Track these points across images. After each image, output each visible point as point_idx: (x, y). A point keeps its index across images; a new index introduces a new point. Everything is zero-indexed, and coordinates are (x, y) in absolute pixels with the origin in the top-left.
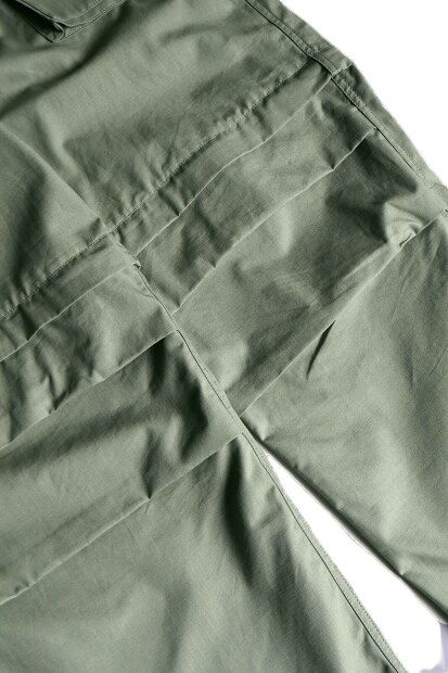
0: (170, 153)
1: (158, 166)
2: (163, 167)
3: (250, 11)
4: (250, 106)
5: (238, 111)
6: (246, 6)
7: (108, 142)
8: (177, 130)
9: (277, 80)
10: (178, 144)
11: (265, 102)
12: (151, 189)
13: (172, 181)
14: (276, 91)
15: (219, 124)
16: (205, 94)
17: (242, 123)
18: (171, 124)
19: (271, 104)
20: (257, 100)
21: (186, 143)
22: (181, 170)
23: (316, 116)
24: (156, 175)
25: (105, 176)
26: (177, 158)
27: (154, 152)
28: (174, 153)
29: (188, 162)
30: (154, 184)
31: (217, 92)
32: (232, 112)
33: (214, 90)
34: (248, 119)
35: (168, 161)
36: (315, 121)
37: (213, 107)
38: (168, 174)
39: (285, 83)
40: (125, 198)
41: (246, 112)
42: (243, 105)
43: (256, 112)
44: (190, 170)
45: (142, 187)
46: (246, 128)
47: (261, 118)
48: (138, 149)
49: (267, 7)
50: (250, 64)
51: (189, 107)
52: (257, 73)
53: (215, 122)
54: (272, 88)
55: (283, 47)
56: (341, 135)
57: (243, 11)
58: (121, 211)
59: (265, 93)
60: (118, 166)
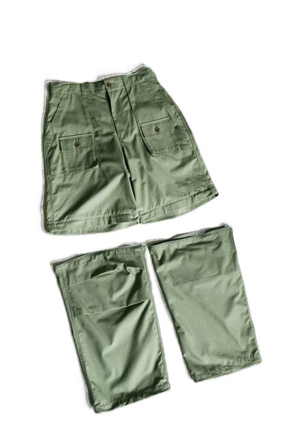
1: (166, 202)
5: (188, 195)
9: (199, 191)
11: (195, 195)
13: (167, 206)
14: (198, 194)
15: (182, 197)
17: (187, 198)
20: (193, 194)
22: (170, 204)
29: (172, 203)
30: (163, 204)
32: (186, 195)
34: (189, 198)
38: (167, 204)
39: (201, 192)
40: (155, 205)
43: (192, 196)
44: (172, 205)
45: (159, 204)
46: (188, 200)
47: (192, 199)
54: (197, 192)
59: (195, 193)
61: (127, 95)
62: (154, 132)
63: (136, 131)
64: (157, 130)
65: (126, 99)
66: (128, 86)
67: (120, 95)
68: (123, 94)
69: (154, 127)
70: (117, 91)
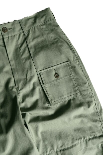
0: (63, 145)
1: (59, 147)
2: (60, 147)
3: (97, 115)
4: (86, 139)
5: (82, 139)
6: (97, 112)
7: (51, 135)
8: (67, 139)
9: (94, 135)
10: (66, 144)
12: (55, 150)
13: (60, 151)
14: (93, 138)
15: (77, 141)
16: (77, 131)
17: (82, 142)
18: (67, 137)
19: (90, 141)
20: (88, 138)
21: (68, 144)
22: (64, 150)
23: (98, 146)
24: (58, 148)
25: (47, 143)
26: (64, 147)
27: (60, 143)
28: (64, 145)
29: (66, 149)
30: (56, 149)
31: (80, 132)
32: (81, 138)
33: (80, 131)
34: (84, 141)
35: (62, 146)
36: (98, 147)
37: (77, 135)
38: (60, 149)
40: (49, 150)
41: (84, 139)
42: (84, 138)
43: (86, 141)
44: (65, 151)
45: (53, 149)
46: (82, 143)
47: (86, 143)
48: (56, 141)
49: (101, 115)
50: (90, 128)
51: (72, 132)
52: (91, 131)
53: (76, 139)
54: (92, 137)
55: (100, 128)
56: (101, 153)
57: (95, 114)
58: (46, 152)
59: (90, 137)
60: (50, 142)
61: (25, 39)
62: (54, 78)
63: (35, 79)
64: (57, 76)
65: (25, 45)
66: (26, 30)
67: (17, 41)
68: (22, 38)
69: (54, 73)
70: (14, 36)
